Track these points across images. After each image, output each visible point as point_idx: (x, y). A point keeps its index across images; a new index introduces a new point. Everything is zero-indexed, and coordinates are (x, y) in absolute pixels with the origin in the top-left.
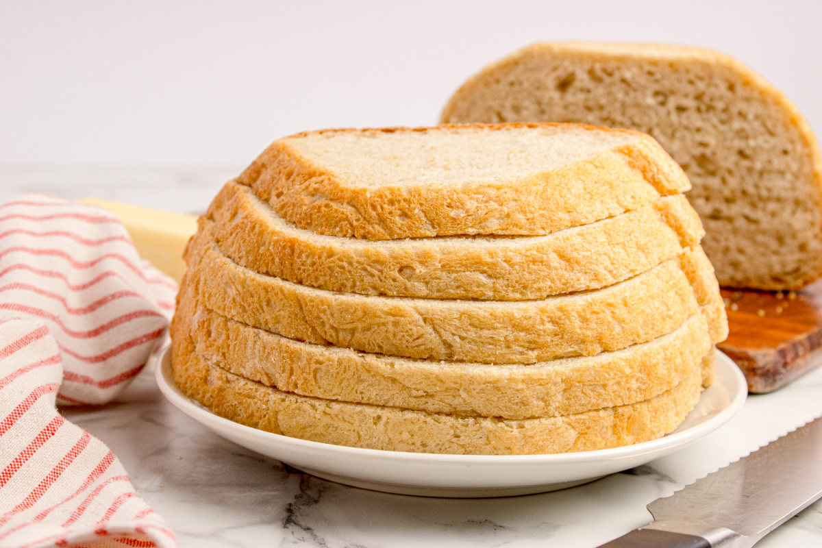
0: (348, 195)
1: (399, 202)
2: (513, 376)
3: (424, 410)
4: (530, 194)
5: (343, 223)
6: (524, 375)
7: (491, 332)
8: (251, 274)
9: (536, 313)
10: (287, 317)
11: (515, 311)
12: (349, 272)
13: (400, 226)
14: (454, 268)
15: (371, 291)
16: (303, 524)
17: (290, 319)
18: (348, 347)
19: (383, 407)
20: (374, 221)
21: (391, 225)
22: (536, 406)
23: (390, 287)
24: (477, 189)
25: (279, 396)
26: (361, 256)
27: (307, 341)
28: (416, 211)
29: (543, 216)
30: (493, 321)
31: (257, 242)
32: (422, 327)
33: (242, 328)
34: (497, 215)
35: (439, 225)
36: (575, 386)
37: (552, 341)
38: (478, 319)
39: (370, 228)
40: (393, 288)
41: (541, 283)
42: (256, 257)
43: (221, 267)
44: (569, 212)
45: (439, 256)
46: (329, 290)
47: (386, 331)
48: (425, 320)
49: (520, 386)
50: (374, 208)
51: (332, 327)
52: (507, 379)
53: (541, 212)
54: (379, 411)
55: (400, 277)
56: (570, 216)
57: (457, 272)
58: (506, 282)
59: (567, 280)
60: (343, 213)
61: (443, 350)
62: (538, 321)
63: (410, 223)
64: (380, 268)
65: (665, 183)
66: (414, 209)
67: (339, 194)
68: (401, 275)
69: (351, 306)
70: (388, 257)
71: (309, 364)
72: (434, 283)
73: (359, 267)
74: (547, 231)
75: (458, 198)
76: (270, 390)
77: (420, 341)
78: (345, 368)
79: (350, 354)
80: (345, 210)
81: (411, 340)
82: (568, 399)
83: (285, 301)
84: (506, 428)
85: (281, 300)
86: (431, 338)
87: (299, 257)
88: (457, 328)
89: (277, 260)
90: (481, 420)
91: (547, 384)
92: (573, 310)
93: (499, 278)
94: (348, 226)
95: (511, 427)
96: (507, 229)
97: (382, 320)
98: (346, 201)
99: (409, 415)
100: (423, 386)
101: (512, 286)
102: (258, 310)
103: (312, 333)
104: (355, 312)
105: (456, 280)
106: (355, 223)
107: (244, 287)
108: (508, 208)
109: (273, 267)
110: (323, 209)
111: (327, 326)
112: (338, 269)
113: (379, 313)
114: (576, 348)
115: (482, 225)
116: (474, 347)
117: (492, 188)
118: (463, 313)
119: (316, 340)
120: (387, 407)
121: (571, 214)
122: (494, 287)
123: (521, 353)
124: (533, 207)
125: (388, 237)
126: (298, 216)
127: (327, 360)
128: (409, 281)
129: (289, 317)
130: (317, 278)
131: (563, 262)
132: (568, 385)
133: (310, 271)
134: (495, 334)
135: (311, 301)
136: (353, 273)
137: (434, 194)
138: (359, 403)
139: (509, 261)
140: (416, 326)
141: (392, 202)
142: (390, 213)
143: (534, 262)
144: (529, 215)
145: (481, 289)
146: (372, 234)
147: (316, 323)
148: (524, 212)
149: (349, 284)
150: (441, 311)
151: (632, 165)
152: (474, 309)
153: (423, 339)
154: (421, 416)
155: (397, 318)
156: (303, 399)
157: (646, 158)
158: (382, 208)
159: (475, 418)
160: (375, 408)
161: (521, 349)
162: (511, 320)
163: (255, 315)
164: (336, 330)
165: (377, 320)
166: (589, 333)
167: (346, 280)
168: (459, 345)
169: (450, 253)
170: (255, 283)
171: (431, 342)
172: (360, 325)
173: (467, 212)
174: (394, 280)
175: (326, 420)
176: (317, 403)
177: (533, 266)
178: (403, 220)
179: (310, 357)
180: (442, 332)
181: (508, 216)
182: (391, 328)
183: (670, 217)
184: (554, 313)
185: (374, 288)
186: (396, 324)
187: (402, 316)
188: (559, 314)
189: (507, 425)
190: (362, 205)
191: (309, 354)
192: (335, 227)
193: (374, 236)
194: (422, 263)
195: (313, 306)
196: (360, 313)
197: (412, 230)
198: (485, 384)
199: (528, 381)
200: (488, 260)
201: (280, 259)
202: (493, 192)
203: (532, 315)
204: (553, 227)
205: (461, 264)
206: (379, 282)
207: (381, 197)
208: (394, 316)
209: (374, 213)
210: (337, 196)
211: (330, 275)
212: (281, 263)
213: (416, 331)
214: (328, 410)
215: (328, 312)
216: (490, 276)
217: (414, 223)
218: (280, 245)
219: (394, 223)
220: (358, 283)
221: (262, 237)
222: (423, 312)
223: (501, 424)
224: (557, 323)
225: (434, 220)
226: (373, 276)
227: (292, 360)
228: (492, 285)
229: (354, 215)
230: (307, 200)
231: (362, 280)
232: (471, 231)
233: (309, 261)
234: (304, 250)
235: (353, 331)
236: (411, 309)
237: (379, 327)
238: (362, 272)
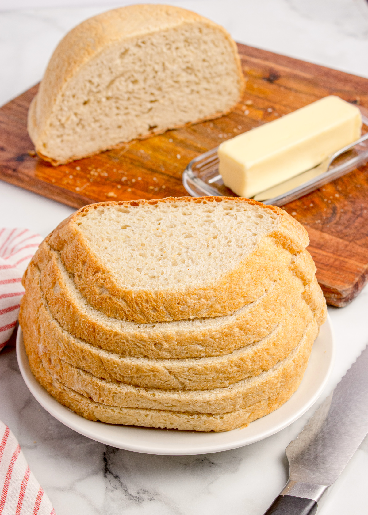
0: (121, 294)
1: (151, 301)
2: (217, 399)
3: (171, 411)
4: (222, 291)
5: (120, 311)
6: (223, 397)
7: (205, 376)
8: (72, 339)
9: (228, 363)
10: (95, 367)
11: (217, 365)
12: (127, 345)
13: (152, 316)
14: (184, 344)
15: (140, 356)
16: (113, 472)
17: (97, 369)
18: (130, 384)
19: (150, 409)
20: (138, 312)
21: (148, 315)
22: (229, 408)
23: (150, 354)
24: (193, 292)
25: (94, 405)
26: (133, 337)
27: (107, 380)
28: (161, 308)
29: (230, 303)
30: (206, 371)
31: (72, 318)
32: (169, 376)
33: (70, 367)
34: (205, 307)
35: (174, 315)
36: (249, 396)
37: (236, 375)
38: (198, 371)
39: (136, 316)
40: (151, 354)
41: (230, 346)
42: (73, 327)
43: (54, 328)
44: (244, 297)
45: (175, 337)
46: (117, 353)
47: (150, 379)
48: (170, 372)
49: (221, 402)
50: (137, 304)
51: (120, 375)
52: (214, 400)
53: (229, 301)
54: (148, 412)
55: (155, 349)
56: (245, 299)
57: (186, 346)
58: (212, 348)
59: (244, 341)
60: (120, 306)
61: (180, 386)
62: (229, 367)
63: (158, 315)
64: (144, 344)
65: (295, 248)
66: (160, 306)
67: (117, 292)
68: (155, 347)
69: (130, 366)
70: (147, 338)
71: (110, 393)
72: (174, 351)
73: (133, 343)
74: (233, 312)
75: (183, 299)
76: (89, 401)
77: (168, 383)
78: (129, 396)
79: (132, 390)
80: (121, 304)
81: (163, 383)
82: (245, 401)
83: (93, 359)
84: (214, 419)
85: (91, 358)
86: (174, 382)
87: (98, 334)
88: (187, 376)
89: (86, 333)
90: (201, 416)
91: (235, 398)
92: (247, 359)
93: (208, 346)
94: (124, 314)
95: (217, 419)
96: (211, 314)
97: (147, 374)
98: (121, 297)
99: (164, 414)
100: (171, 403)
101: (215, 349)
102: (78, 360)
103: (109, 376)
104: (132, 369)
105: (185, 350)
106: (127, 313)
107: (68, 346)
108: (211, 302)
109: (84, 336)
110: (108, 300)
111: (118, 375)
112: (121, 343)
113: (145, 370)
114: (249, 374)
115: (198, 313)
116: (196, 384)
117: (202, 290)
118: (190, 368)
119: (112, 380)
120: (152, 409)
121: (245, 298)
122: (205, 351)
123: (221, 383)
124: (225, 299)
125: (147, 322)
126: (94, 302)
127: (119, 393)
128: (160, 351)
129: (96, 368)
130: (109, 347)
131: (242, 332)
132: (245, 396)
133: (105, 343)
134: (207, 377)
135: (108, 361)
136: (129, 346)
137: (170, 296)
138: (137, 408)
139: (213, 337)
140: (165, 376)
141: (147, 302)
142: (147, 308)
143: (226, 336)
144: (223, 305)
145: (199, 353)
146: (137, 320)
147: (111, 372)
148: (220, 303)
149: (127, 352)
150: (178, 368)
151: (277, 243)
152: (196, 366)
153: (170, 382)
154: (170, 415)
155: (155, 373)
156: (107, 407)
157: (285, 237)
158: (142, 304)
159: (198, 414)
160: (146, 410)
161: (221, 381)
162: (215, 369)
163: (77, 362)
164: (123, 376)
165: (145, 374)
166: (256, 367)
167: (126, 349)
168: (188, 384)
169: (181, 335)
170: (75, 346)
171: (174, 383)
172: (135, 376)
173: (189, 307)
174: (152, 350)
175: (120, 415)
176: (115, 409)
177: (226, 338)
178: (154, 312)
179: (110, 390)
180: (179, 378)
181: (211, 307)
182: (152, 377)
183: (298, 273)
184: (237, 362)
185: (141, 354)
186: (155, 376)
187: (158, 372)
188: (239, 361)
189: (214, 418)
190: (130, 302)
191: (109, 389)
192: (116, 313)
193: (138, 321)
194: (167, 341)
195: (109, 364)
196: (135, 370)
197: (159, 318)
198: (202, 403)
199: (225, 399)
200: (202, 338)
201: (87, 333)
202: (202, 293)
203: (226, 365)
204: (235, 308)
205: (188, 341)
206: (144, 351)
207: (141, 298)
208: (153, 371)
209: (137, 308)
210: (114, 292)
211: (117, 346)
212: (88, 335)
213: (165, 379)
214: (121, 412)
215: (118, 368)
216: (203, 346)
217: (160, 315)
218: (87, 325)
219: (149, 314)
220: (132, 351)
221: (75, 315)
222: (169, 369)
223: (211, 418)
224: (239, 366)
225: (171, 312)
226: (140, 347)
227: (100, 390)
228: (204, 350)
229: (126, 308)
230: (98, 290)
231: (135, 350)
232: (192, 317)
233: (104, 337)
234: (101, 330)
235: (132, 377)
236: (162, 368)
237: (146, 377)
238: (134, 346)
